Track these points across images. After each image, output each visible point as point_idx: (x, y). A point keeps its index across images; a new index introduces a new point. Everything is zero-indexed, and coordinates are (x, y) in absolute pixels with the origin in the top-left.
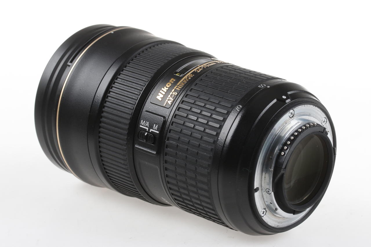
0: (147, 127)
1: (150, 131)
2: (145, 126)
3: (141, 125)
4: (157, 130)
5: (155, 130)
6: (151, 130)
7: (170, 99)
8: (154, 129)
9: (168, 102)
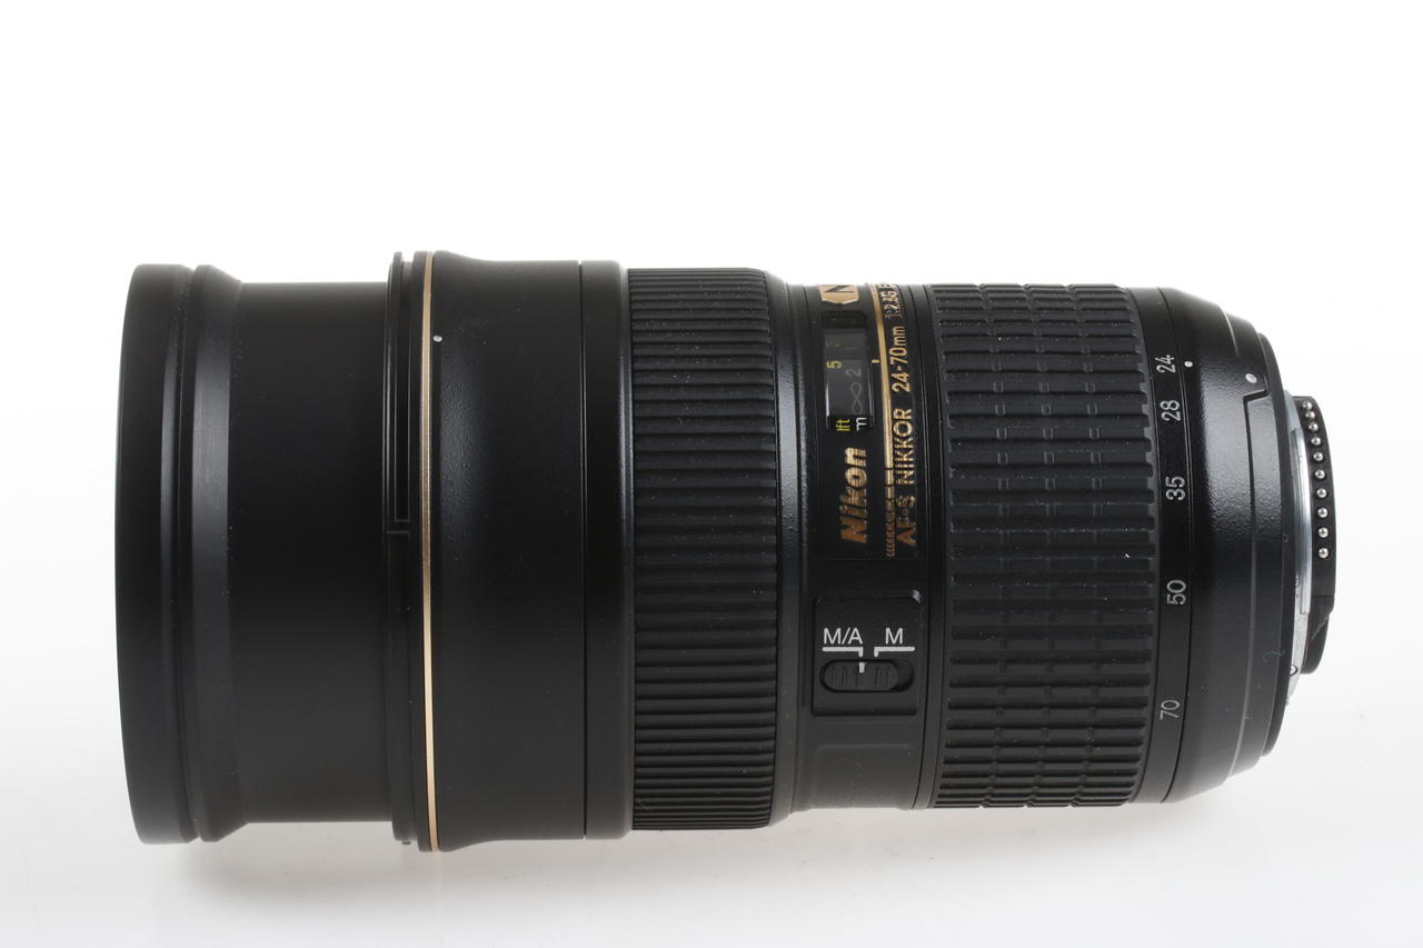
0: (855, 643)
1: (876, 655)
2: (846, 645)
3: (829, 645)
4: (904, 644)
5: (898, 644)
6: (877, 651)
7: (899, 525)
8: (890, 644)
9: (901, 538)
